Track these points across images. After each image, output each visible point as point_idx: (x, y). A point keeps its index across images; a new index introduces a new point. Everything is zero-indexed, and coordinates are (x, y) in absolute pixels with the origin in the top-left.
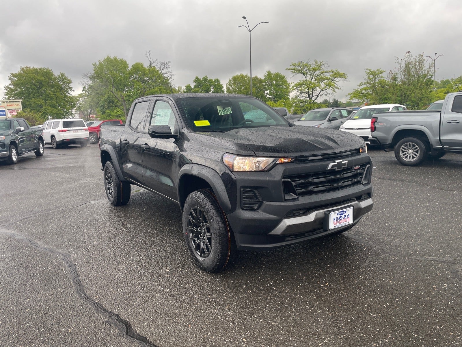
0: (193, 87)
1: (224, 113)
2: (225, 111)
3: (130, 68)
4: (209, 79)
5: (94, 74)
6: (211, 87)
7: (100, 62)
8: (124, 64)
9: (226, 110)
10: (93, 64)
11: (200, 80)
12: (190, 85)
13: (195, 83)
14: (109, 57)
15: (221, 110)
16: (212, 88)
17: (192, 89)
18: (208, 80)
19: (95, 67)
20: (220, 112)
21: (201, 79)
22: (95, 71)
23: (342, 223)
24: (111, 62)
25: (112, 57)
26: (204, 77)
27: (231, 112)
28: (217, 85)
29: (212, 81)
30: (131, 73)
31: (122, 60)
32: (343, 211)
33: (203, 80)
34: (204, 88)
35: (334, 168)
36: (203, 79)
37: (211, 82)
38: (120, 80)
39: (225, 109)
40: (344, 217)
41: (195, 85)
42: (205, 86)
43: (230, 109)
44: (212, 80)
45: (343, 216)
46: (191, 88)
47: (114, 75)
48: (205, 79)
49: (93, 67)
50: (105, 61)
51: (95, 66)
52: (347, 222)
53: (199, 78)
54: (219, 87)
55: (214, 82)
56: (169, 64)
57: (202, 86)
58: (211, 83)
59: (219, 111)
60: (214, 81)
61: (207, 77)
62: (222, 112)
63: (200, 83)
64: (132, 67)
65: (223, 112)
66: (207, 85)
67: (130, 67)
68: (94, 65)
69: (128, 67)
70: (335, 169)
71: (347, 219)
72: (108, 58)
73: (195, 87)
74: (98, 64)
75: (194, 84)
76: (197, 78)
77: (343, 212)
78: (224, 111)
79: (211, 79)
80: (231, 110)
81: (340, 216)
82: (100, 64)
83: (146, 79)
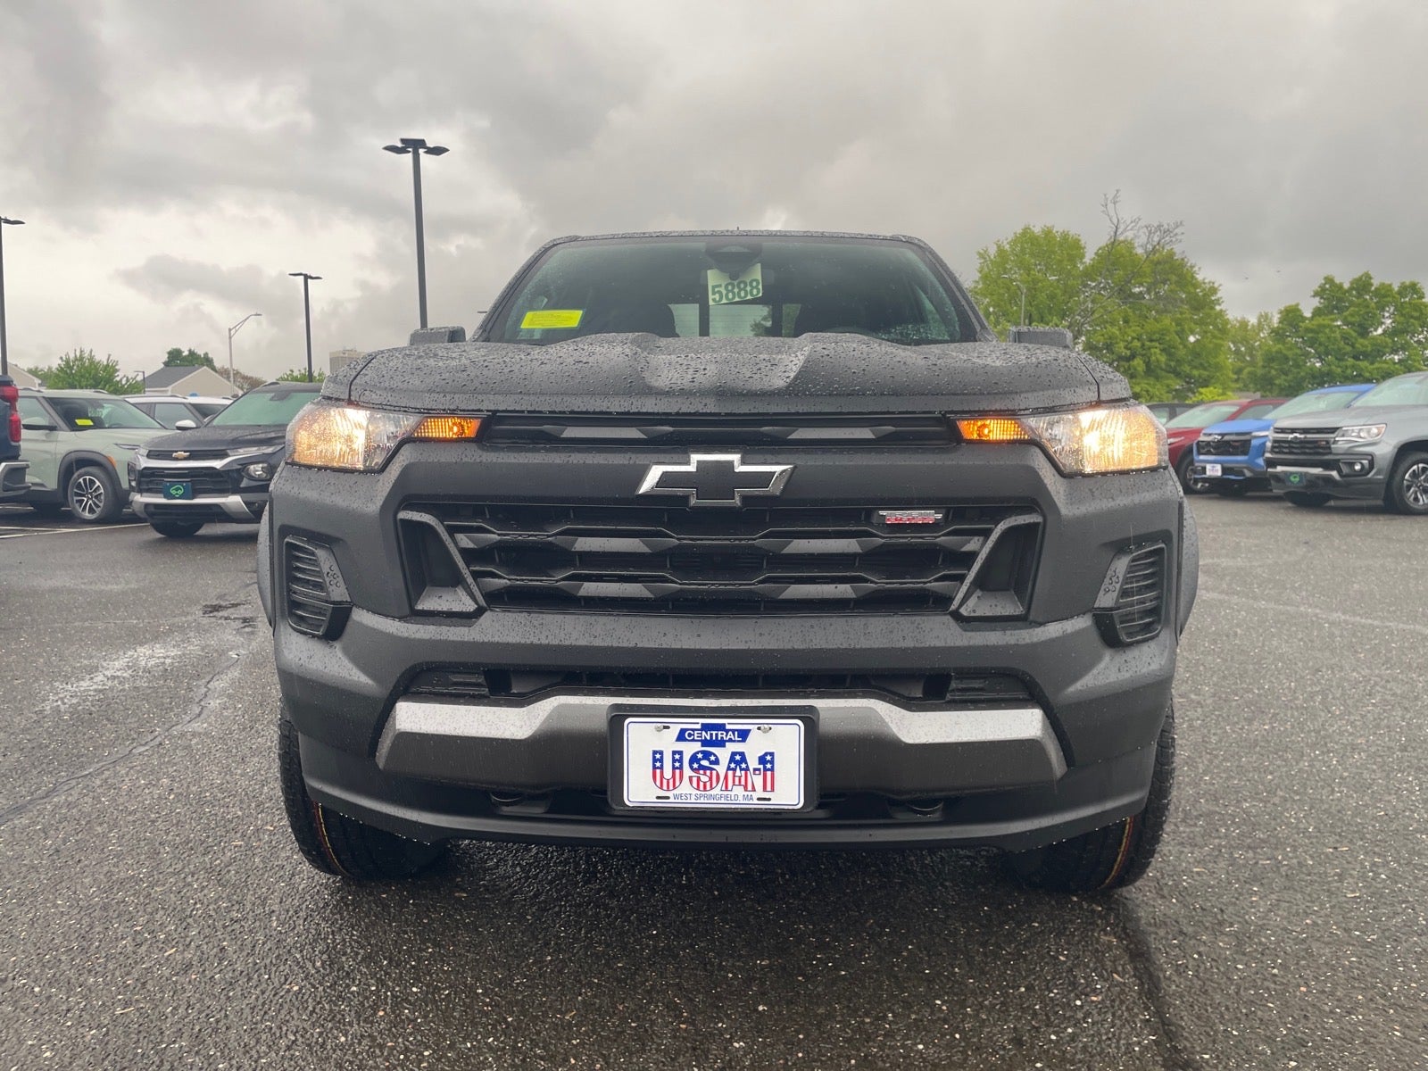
0: (1308, 314)
1: (730, 296)
2: (736, 290)
3: (1087, 260)
4: (1376, 282)
5: (977, 282)
6: (1383, 310)
7: (999, 247)
8: (1072, 247)
9: (742, 286)
10: (979, 253)
11: (1340, 287)
12: (1298, 305)
13: (1318, 299)
14: (1029, 229)
15: (720, 286)
16: (1387, 314)
17: (1304, 319)
18: (1373, 288)
19: (982, 261)
20: (714, 293)
21: (1346, 286)
22: (980, 272)
23: (717, 791)
24: (1032, 244)
25: (1037, 230)
26: (1356, 276)
27: (758, 293)
28: (1410, 303)
29: (1391, 290)
30: (1089, 274)
31: (1065, 236)
32: (721, 727)
33: (1351, 289)
34: (1352, 315)
35: (679, 491)
36: (1352, 283)
37: (1384, 294)
38: (1052, 297)
39: (736, 283)
40: (732, 759)
41: (1318, 305)
42: (1357, 309)
43: (758, 284)
44: (1390, 285)
45: (723, 754)
46: (1302, 316)
47: (1035, 281)
48: (1362, 285)
49: (977, 262)
50: (1014, 242)
51: (985, 258)
52: (755, 795)
53: (1337, 281)
54: (1416, 310)
55: (1399, 293)
56: (1176, 231)
57: (1347, 308)
58: (1385, 296)
59: (714, 287)
60: (1396, 289)
61: (1371, 278)
62: (724, 292)
63: (1340, 300)
64: (1096, 254)
65: (728, 292)
66: (1368, 307)
67: (1089, 257)
68: (981, 256)
69: (1083, 256)
70: (686, 498)
71: (758, 780)
72: (1026, 230)
73: (1317, 312)
74: (993, 251)
75: (1316, 302)
76: (1329, 280)
77: (722, 735)
78: (730, 288)
79: (1387, 282)
80: (760, 287)
81: (697, 747)
82: (1001, 251)
83: (1137, 290)
